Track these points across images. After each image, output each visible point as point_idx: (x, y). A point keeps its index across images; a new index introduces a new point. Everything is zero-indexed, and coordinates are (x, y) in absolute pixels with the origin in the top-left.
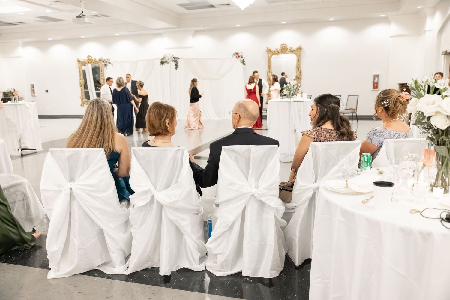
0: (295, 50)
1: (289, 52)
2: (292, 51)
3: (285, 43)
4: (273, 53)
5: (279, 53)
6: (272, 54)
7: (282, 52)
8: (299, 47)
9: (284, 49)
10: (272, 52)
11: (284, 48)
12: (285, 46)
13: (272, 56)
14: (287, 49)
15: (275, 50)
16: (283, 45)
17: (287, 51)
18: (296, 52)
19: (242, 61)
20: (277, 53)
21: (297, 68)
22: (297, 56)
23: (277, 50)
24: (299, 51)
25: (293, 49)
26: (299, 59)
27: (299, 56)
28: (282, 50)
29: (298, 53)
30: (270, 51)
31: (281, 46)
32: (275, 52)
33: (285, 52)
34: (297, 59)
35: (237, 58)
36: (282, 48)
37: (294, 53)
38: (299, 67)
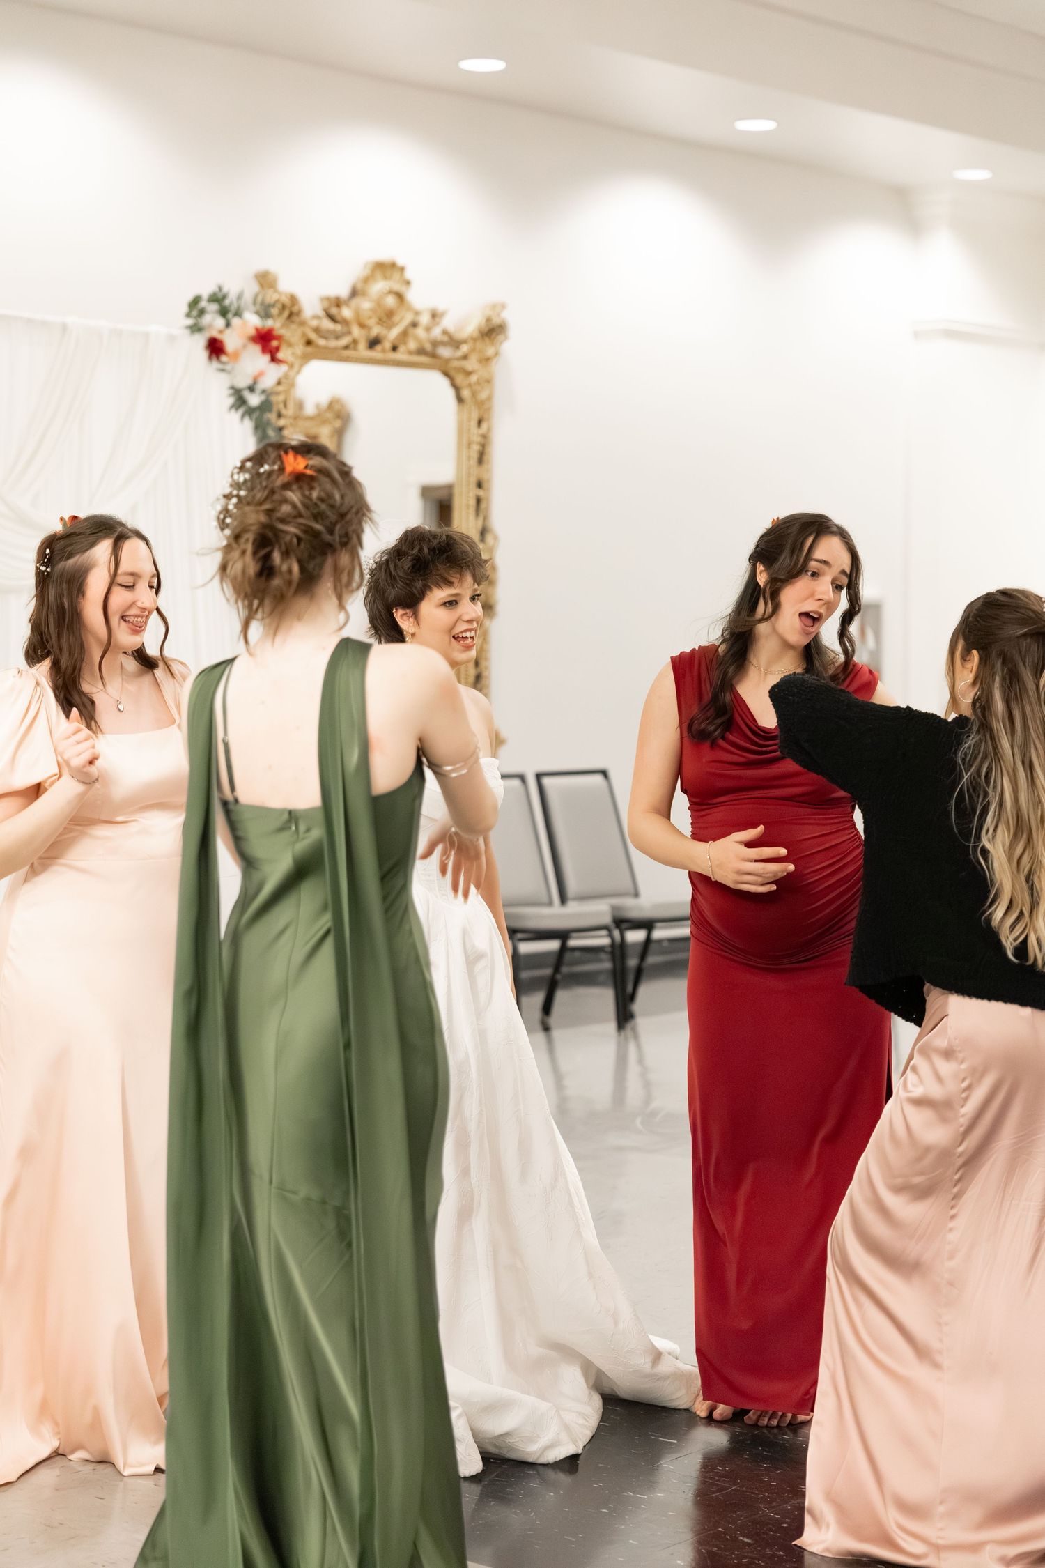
0: (455, 343)
1: (421, 351)
2: (428, 356)
3: (400, 262)
4: (309, 343)
5: (346, 347)
6: (300, 349)
7: (374, 343)
8: (496, 321)
9: (387, 317)
10: (303, 323)
11: (391, 301)
12: (397, 287)
13: (301, 366)
14: (414, 325)
15: (322, 313)
16: (385, 278)
17: (412, 345)
18: (471, 365)
19: (254, 400)
20: (336, 349)
21: (472, 510)
22: (474, 394)
23: (338, 318)
24: (490, 351)
25: (445, 332)
26: (484, 426)
27: (490, 398)
28: (380, 320)
29: (479, 373)
30: (293, 322)
31: (367, 280)
32: (325, 338)
33: (394, 348)
34: (474, 423)
35: (210, 357)
36: (379, 303)
37: (456, 364)
38: (483, 505)
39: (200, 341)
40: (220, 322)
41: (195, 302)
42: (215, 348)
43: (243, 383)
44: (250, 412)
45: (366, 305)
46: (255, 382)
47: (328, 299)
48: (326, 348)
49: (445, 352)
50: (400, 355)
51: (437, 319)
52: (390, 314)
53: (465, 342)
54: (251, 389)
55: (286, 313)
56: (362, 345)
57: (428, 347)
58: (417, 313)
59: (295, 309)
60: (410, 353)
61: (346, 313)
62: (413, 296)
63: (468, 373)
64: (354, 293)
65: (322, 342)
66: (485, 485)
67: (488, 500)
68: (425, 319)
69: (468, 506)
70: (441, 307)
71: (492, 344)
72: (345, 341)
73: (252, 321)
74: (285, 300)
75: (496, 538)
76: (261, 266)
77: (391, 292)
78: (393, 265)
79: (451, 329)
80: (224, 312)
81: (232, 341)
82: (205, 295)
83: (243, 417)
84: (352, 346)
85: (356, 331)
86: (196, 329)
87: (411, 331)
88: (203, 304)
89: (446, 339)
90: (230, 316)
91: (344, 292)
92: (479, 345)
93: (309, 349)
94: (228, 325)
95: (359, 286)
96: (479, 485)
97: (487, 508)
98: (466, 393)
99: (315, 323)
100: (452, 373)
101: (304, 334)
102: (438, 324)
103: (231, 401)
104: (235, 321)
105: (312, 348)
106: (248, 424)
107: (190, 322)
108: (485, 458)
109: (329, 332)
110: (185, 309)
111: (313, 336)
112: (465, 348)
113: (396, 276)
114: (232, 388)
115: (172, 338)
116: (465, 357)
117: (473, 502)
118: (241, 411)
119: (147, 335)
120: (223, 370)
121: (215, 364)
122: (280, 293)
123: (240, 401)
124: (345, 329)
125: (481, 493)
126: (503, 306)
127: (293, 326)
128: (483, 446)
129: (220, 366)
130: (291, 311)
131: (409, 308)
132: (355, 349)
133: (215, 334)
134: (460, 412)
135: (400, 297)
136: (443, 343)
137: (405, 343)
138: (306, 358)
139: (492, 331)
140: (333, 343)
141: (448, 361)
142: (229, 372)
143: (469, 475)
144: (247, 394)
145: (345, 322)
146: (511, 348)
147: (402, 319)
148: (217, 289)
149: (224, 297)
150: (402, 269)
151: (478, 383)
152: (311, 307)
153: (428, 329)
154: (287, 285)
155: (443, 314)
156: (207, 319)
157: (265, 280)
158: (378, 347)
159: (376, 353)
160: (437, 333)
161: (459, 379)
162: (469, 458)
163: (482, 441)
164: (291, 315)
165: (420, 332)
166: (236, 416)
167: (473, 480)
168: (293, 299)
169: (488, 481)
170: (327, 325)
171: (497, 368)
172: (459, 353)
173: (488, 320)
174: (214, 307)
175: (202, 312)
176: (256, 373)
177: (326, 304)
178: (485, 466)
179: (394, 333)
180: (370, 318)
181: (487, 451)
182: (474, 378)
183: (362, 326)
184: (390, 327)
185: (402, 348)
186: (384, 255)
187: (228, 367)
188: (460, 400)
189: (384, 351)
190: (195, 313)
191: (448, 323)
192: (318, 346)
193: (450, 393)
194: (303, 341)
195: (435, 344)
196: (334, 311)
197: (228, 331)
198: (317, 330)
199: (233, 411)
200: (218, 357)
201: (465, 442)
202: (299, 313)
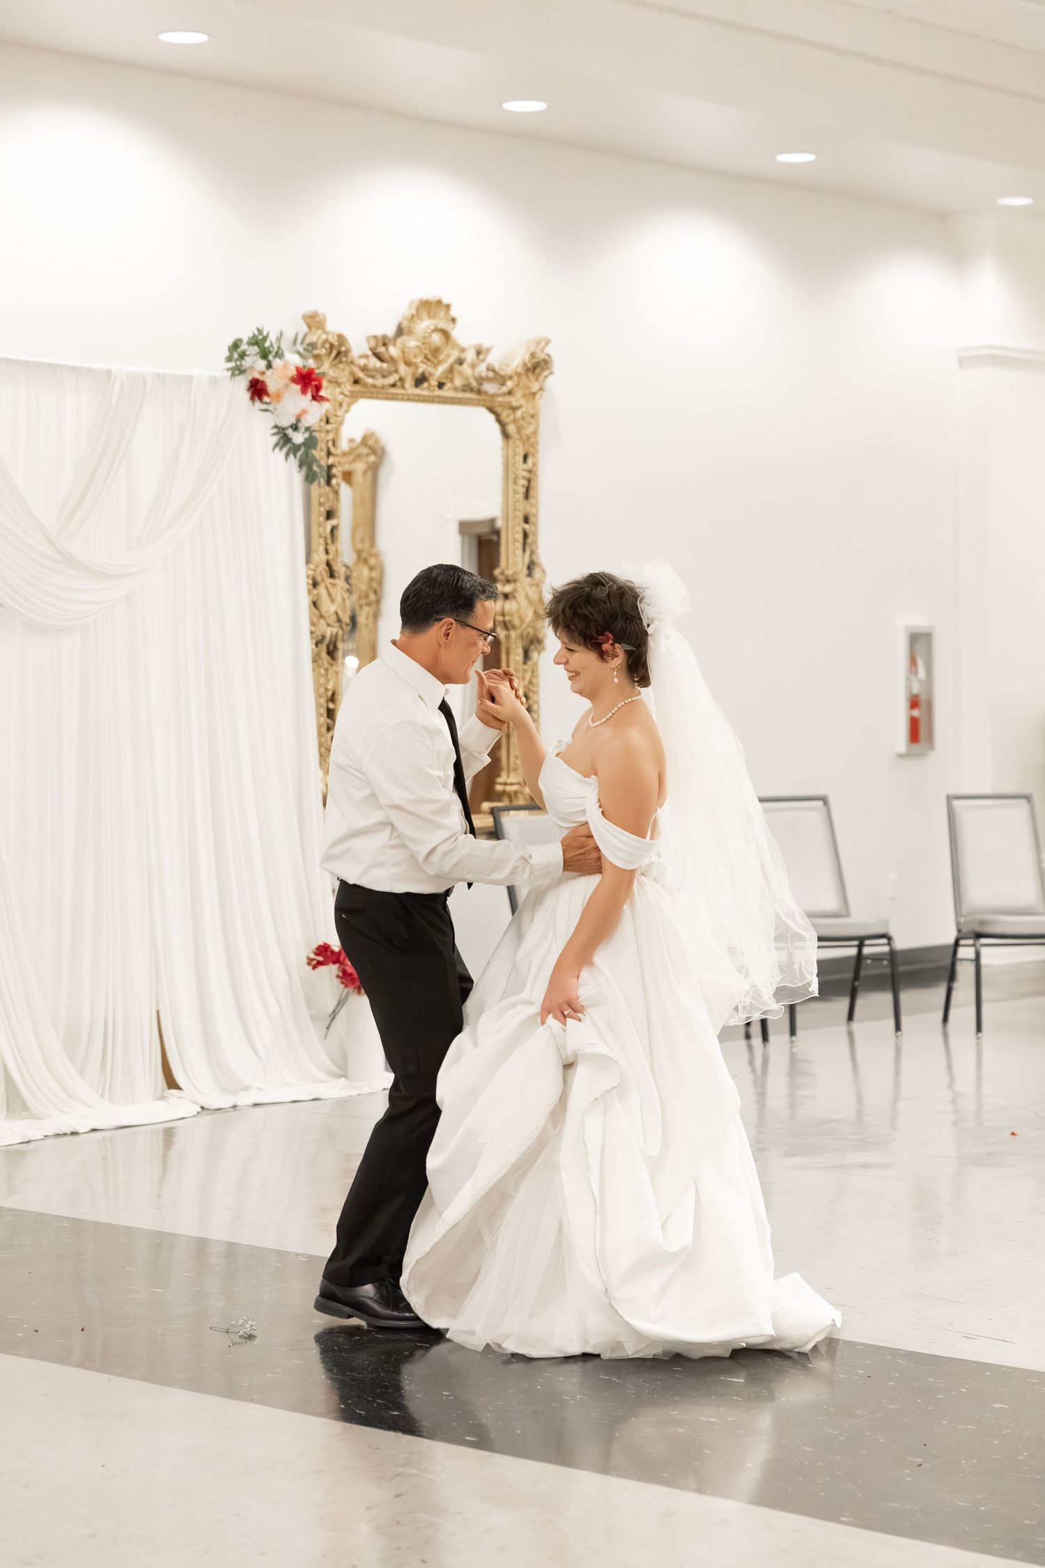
0: (501, 379)
1: (467, 388)
2: (474, 392)
3: (445, 301)
4: (357, 381)
5: (394, 385)
6: (348, 388)
7: (420, 380)
8: (541, 356)
9: (433, 354)
10: (352, 362)
11: (436, 339)
12: (442, 325)
13: (349, 405)
14: (460, 362)
15: (370, 353)
16: (429, 316)
17: (458, 382)
18: (516, 400)
19: (298, 438)
20: (383, 387)
21: (519, 545)
22: (519, 429)
23: (386, 356)
24: (536, 386)
25: (490, 368)
26: (530, 461)
27: (535, 433)
28: (426, 357)
29: (526, 407)
30: (341, 362)
31: (412, 318)
32: (373, 377)
33: (441, 385)
34: (520, 459)
35: (252, 398)
36: (425, 340)
37: (500, 399)
38: (529, 541)
39: (242, 383)
40: (262, 364)
41: (236, 345)
42: (257, 389)
43: (286, 421)
44: (295, 449)
45: (412, 343)
46: (298, 420)
47: (375, 337)
48: (374, 386)
49: (490, 388)
50: (446, 392)
51: (481, 357)
52: (436, 351)
53: (511, 378)
54: (295, 428)
55: (334, 353)
56: (409, 383)
57: (474, 384)
58: (463, 350)
59: (343, 349)
60: (456, 389)
61: (393, 351)
62: (458, 333)
63: (514, 409)
64: (400, 331)
65: (370, 381)
66: (532, 519)
67: (535, 534)
68: (470, 356)
69: (515, 541)
70: (486, 345)
71: (537, 379)
72: (391, 380)
73: (293, 361)
74: (334, 341)
75: (544, 572)
76: (309, 308)
77: (436, 330)
78: (439, 302)
79: (496, 366)
80: (264, 355)
81: (273, 382)
82: (245, 340)
83: (287, 455)
84: (399, 384)
85: (403, 369)
86: (238, 371)
87: (457, 367)
88: (244, 347)
89: (491, 374)
90: (271, 357)
91: (390, 331)
92: (524, 379)
93: (357, 388)
94: (269, 366)
95: (405, 324)
96: (526, 520)
97: (535, 542)
98: (511, 428)
99: (362, 362)
100: (498, 410)
101: (352, 373)
102: (483, 360)
103: (275, 439)
104: (277, 363)
105: (359, 386)
106: (293, 462)
107: (232, 364)
108: (531, 493)
109: (375, 370)
110: (227, 353)
111: (361, 375)
112: (510, 384)
113: (442, 314)
114: (276, 427)
115: (214, 381)
116: (510, 393)
117: (520, 537)
118: (285, 450)
119: (190, 378)
120: (266, 410)
121: (258, 404)
122: (327, 333)
123: (284, 438)
124: (392, 369)
125: (527, 526)
126: (548, 342)
127: (341, 366)
128: (529, 481)
129: (264, 407)
130: (338, 351)
131: (455, 345)
132: (403, 387)
133: (257, 376)
134: (506, 447)
135: (445, 334)
136: (488, 379)
137: (452, 380)
138: (355, 397)
139: (537, 366)
140: (380, 382)
141: (494, 396)
142: (272, 412)
143: (515, 510)
144: (290, 432)
145: (393, 360)
146: (555, 382)
147: (448, 356)
148: (256, 333)
149: (265, 339)
150: (448, 306)
151: (523, 418)
152: (359, 347)
153: (473, 366)
154: (334, 326)
155: (488, 351)
156: (247, 362)
157: (314, 321)
158: (425, 385)
159: (422, 391)
160: (482, 369)
161: (505, 415)
162: (516, 492)
163: (527, 475)
164: (339, 354)
165: (466, 368)
166: (280, 455)
167: (520, 515)
168: (341, 338)
169: (535, 516)
170: (374, 363)
171: (543, 403)
172: (504, 389)
173: (533, 355)
174: (255, 349)
175: (243, 355)
176: (298, 411)
177: (373, 343)
178: (532, 500)
179: (441, 369)
180: (415, 356)
181: (533, 484)
182: (519, 413)
183: (408, 363)
184: (435, 366)
185: (448, 385)
186: (430, 294)
187: (270, 407)
188: (506, 435)
189: (428, 389)
190: (236, 355)
191: (493, 359)
192: (365, 385)
193: (496, 428)
194: (352, 380)
195: (480, 380)
196: (381, 349)
197: (269, 372)
198: (364, 369)
199: (277, 449)
200: (261, 399)
201: (511, 476)
202: (347, 353)
